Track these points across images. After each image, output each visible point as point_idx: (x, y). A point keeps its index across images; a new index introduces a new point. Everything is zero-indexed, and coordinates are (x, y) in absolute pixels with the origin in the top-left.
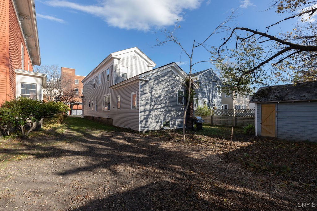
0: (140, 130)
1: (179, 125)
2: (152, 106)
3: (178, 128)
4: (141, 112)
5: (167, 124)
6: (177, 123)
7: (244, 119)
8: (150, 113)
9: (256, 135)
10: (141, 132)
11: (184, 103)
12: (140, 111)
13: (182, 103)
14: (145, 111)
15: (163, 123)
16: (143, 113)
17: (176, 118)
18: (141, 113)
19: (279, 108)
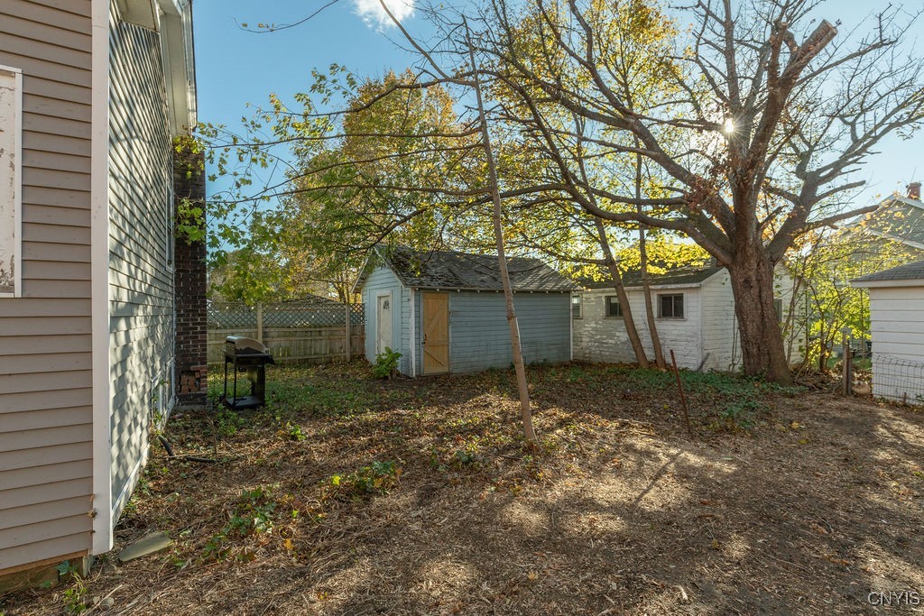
7: (292, 334)
9: (414, 374)
19: (454, 303)
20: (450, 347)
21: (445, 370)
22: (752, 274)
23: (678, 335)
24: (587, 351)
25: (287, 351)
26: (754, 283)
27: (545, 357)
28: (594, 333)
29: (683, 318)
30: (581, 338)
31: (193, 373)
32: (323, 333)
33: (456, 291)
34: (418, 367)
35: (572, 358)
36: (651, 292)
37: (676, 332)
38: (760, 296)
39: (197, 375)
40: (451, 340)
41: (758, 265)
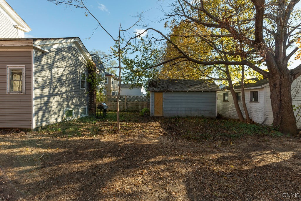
0: (34, 126)
1: (82, 113)
2: (52, 90)
3: (81, 117)
4: (36, 98)
5: (69, 113)
6: (80, 111)
7: (133, 104)
8: (49, 99)
9: (151, 116)
10: (37, 129)
11: (86, 88)
12: (34, 97)
13: (85, 88)
14: (41, 96)
15: (65, 112)
16: (39, 100)
17: (80, 105)
18: (36, 101)
19: (165, 95)
20: (163, 109)
21: (162, 115)
22: (278, 82)
23: (257, 109)
24: (230, 114)
25: (132, 108)
26: (278, 85)
27: (202, 114)
28: (232, 107)
29: (258, 102)
30: (228, 109)
31: (91, 110)
32: (141, 104)
33: (164, 92)
34: (152, 114)
35: (216, 116)
36: (245, 91)
37: (256, 108)
38: (280, 92)
39: (92, 110)
40: (163, 106)
41: (281, 77)
